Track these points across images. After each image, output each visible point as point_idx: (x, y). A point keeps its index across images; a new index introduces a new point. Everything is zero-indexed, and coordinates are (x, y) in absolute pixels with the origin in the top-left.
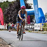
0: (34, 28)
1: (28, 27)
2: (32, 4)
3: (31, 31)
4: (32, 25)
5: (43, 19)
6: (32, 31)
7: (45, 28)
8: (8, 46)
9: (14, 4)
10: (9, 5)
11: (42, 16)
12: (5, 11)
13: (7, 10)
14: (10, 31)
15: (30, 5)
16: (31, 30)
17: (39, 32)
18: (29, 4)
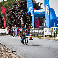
0: (43, 33)
1: (36, 31)
2: (42, 4)
3: (39, 37)
4: (41, 29)
5: (55, 22)
6: (41, 37)
7: (57, 33)
8: (11, 54)
9: (20, 3)
10: (13, 4)
11: (54, 19)
12: (9, 11)
13: (11, 11)
14: (14, 37)
15: (40, 5)
16: (40, 35)
17: (50, 38)
18: (38, 4)
